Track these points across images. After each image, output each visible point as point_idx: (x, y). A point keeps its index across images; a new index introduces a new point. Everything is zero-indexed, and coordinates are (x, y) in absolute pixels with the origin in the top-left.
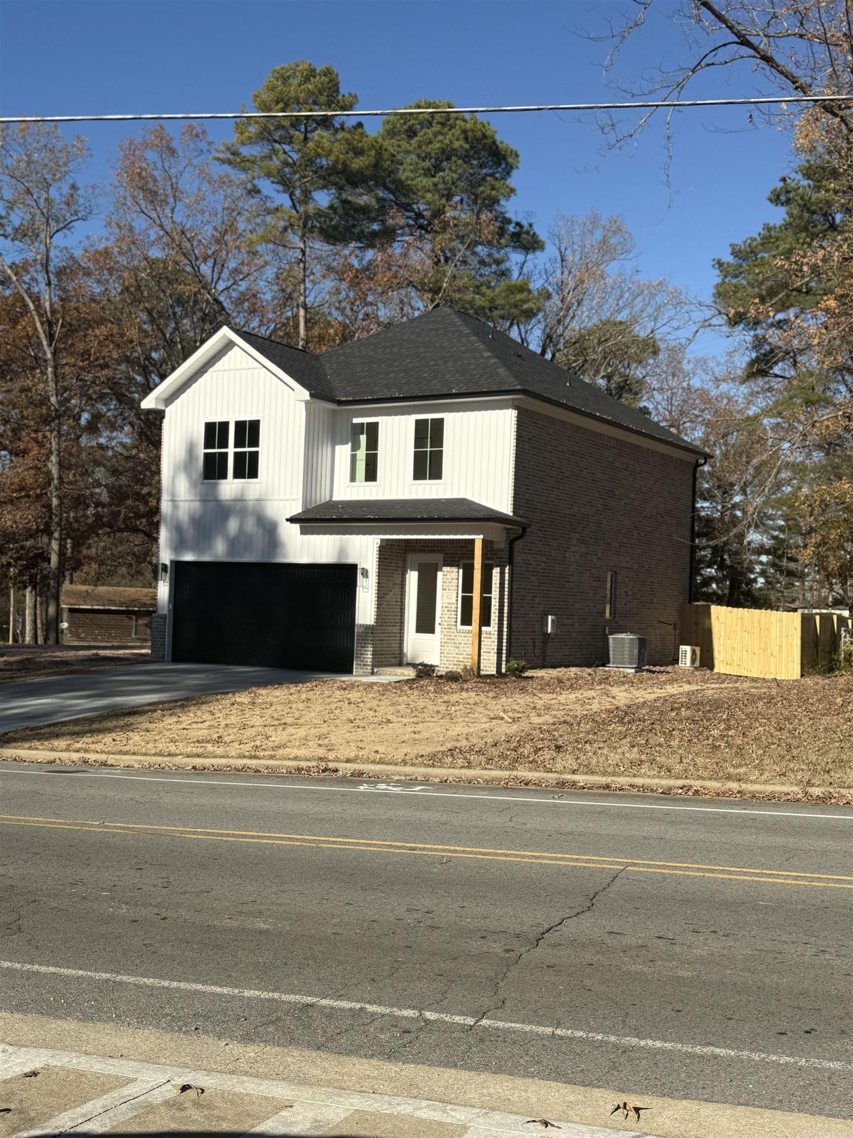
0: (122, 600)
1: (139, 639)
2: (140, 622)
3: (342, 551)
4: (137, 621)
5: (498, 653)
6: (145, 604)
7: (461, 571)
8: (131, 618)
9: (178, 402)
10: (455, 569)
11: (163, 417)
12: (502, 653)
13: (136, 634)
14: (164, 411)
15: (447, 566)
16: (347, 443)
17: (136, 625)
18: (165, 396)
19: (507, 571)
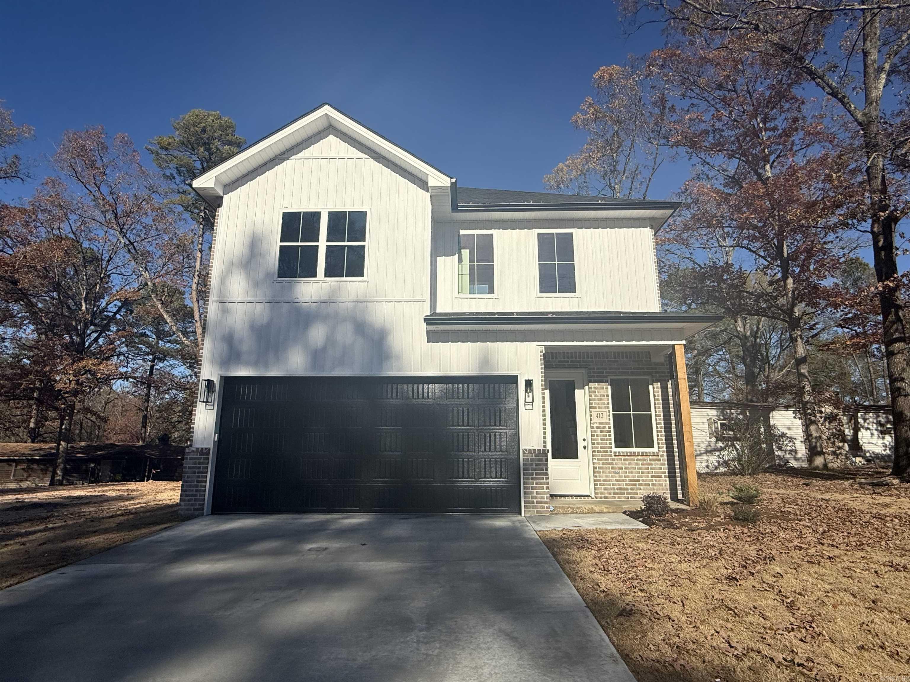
0: (5, 452)
1: (16, 480)
2: (19, 467)
3: (485, 361)
4: (16, 467)
5: (669, 477)
6: (24, 454)
7: (609, 387)
8: (11, 465)
9: (243, 190)
10: (604, 385)
11: (220, 205)
12: (675, 477)
13: (14, 476)
14: (222, 198)
15: (595, 382)
16: (453, 255)
17: (15, 470)
18: (226, 180)
19: (669, 386)
